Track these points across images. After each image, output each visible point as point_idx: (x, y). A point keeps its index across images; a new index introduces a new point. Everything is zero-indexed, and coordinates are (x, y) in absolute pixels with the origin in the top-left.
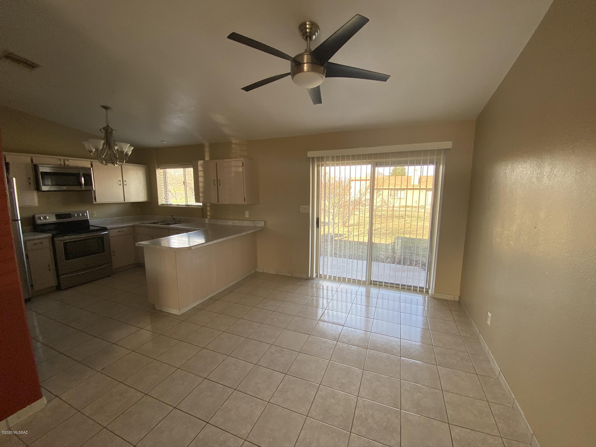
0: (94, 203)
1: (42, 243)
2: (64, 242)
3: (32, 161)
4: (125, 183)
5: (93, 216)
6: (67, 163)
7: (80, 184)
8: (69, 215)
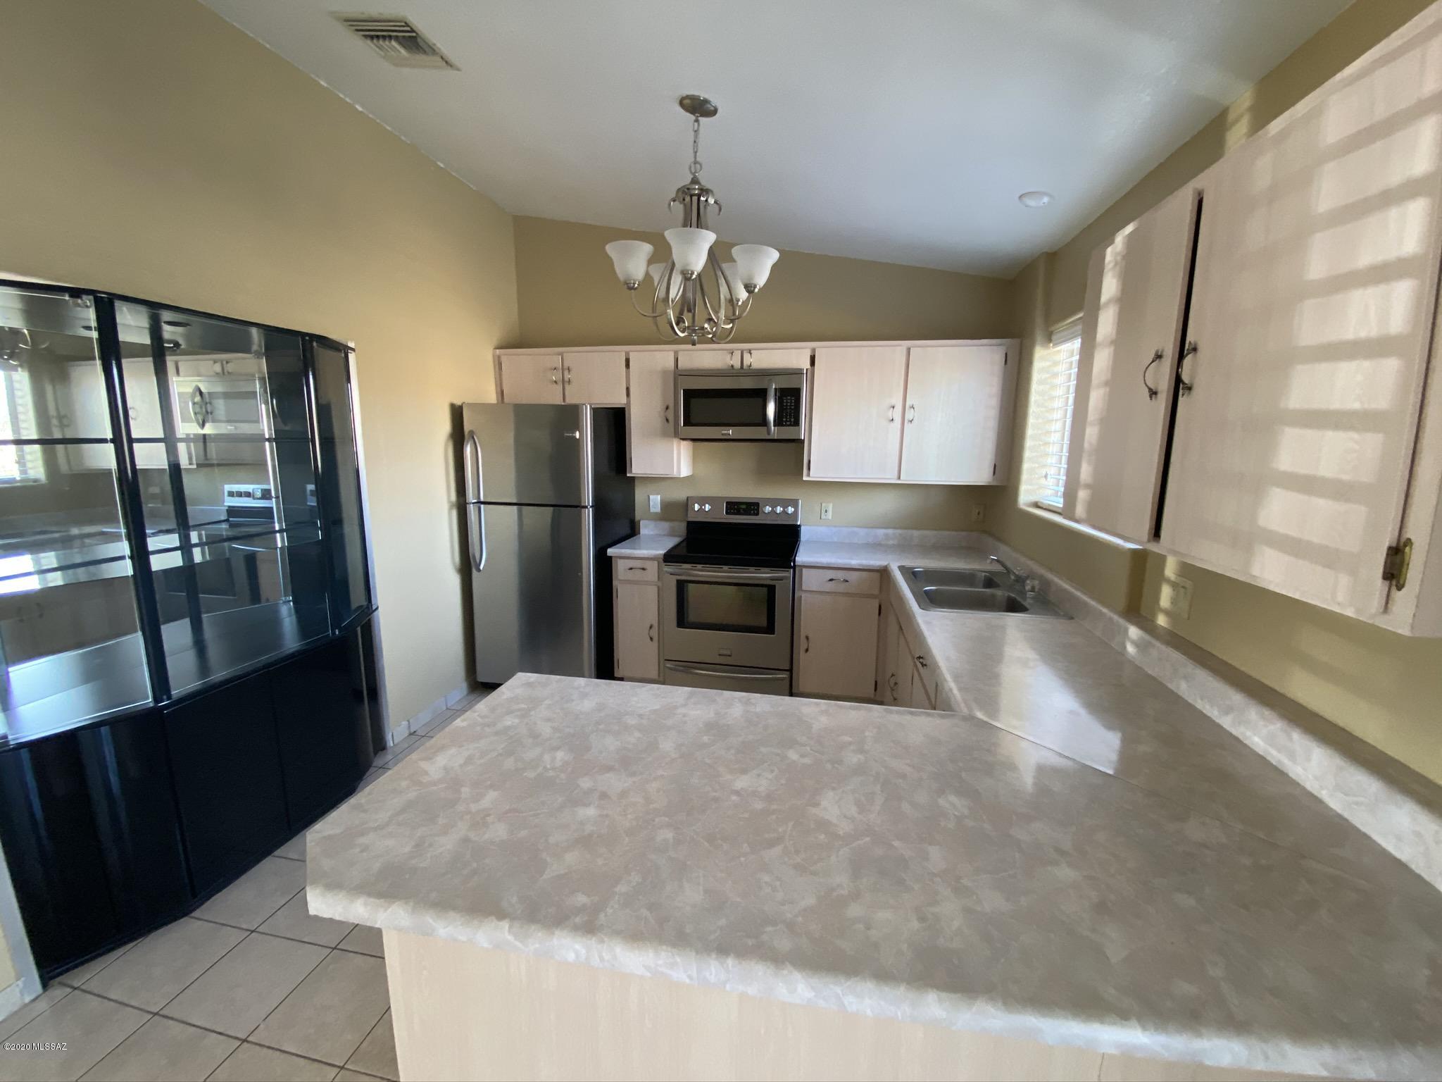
0: (804, 479)
1: (643, 569)
2: (679, 578)
3: (677, 360)
4: (909, 415)
5: (823, 517)
6: (748, 360)
7: (764, 422)
8: (752, 507)
